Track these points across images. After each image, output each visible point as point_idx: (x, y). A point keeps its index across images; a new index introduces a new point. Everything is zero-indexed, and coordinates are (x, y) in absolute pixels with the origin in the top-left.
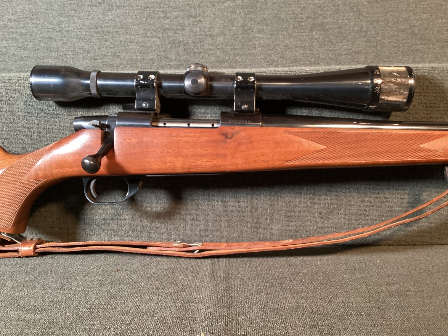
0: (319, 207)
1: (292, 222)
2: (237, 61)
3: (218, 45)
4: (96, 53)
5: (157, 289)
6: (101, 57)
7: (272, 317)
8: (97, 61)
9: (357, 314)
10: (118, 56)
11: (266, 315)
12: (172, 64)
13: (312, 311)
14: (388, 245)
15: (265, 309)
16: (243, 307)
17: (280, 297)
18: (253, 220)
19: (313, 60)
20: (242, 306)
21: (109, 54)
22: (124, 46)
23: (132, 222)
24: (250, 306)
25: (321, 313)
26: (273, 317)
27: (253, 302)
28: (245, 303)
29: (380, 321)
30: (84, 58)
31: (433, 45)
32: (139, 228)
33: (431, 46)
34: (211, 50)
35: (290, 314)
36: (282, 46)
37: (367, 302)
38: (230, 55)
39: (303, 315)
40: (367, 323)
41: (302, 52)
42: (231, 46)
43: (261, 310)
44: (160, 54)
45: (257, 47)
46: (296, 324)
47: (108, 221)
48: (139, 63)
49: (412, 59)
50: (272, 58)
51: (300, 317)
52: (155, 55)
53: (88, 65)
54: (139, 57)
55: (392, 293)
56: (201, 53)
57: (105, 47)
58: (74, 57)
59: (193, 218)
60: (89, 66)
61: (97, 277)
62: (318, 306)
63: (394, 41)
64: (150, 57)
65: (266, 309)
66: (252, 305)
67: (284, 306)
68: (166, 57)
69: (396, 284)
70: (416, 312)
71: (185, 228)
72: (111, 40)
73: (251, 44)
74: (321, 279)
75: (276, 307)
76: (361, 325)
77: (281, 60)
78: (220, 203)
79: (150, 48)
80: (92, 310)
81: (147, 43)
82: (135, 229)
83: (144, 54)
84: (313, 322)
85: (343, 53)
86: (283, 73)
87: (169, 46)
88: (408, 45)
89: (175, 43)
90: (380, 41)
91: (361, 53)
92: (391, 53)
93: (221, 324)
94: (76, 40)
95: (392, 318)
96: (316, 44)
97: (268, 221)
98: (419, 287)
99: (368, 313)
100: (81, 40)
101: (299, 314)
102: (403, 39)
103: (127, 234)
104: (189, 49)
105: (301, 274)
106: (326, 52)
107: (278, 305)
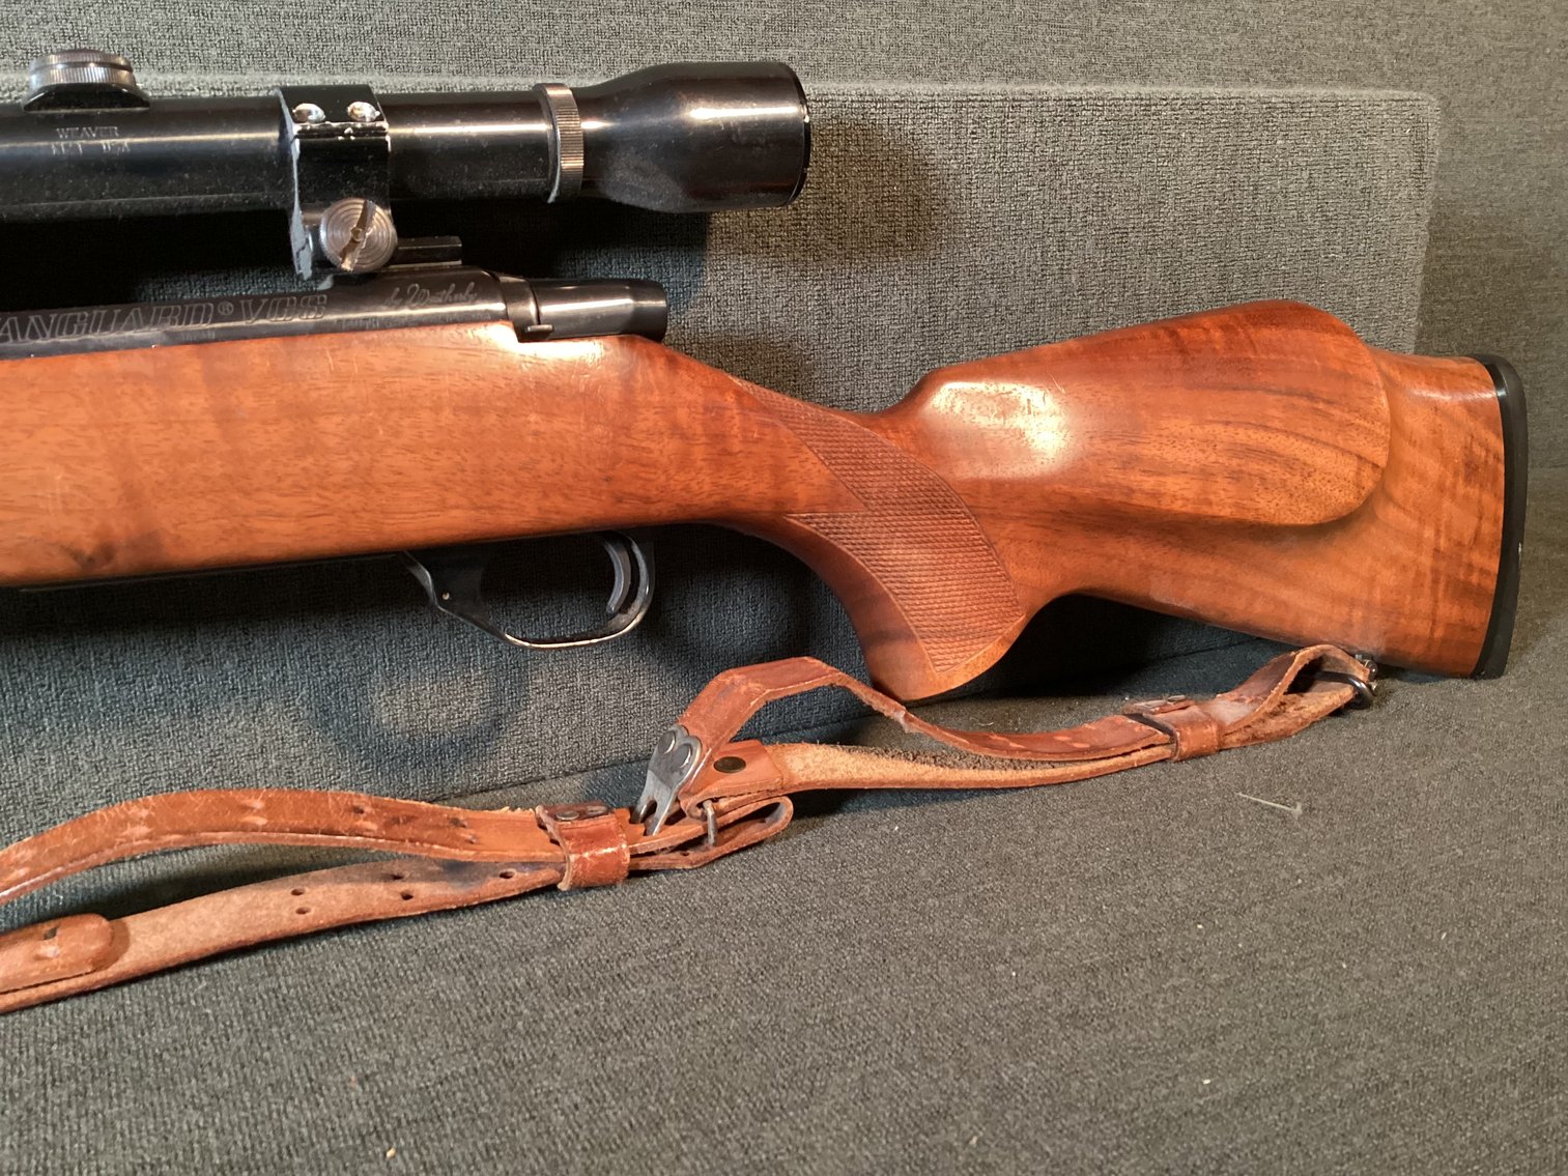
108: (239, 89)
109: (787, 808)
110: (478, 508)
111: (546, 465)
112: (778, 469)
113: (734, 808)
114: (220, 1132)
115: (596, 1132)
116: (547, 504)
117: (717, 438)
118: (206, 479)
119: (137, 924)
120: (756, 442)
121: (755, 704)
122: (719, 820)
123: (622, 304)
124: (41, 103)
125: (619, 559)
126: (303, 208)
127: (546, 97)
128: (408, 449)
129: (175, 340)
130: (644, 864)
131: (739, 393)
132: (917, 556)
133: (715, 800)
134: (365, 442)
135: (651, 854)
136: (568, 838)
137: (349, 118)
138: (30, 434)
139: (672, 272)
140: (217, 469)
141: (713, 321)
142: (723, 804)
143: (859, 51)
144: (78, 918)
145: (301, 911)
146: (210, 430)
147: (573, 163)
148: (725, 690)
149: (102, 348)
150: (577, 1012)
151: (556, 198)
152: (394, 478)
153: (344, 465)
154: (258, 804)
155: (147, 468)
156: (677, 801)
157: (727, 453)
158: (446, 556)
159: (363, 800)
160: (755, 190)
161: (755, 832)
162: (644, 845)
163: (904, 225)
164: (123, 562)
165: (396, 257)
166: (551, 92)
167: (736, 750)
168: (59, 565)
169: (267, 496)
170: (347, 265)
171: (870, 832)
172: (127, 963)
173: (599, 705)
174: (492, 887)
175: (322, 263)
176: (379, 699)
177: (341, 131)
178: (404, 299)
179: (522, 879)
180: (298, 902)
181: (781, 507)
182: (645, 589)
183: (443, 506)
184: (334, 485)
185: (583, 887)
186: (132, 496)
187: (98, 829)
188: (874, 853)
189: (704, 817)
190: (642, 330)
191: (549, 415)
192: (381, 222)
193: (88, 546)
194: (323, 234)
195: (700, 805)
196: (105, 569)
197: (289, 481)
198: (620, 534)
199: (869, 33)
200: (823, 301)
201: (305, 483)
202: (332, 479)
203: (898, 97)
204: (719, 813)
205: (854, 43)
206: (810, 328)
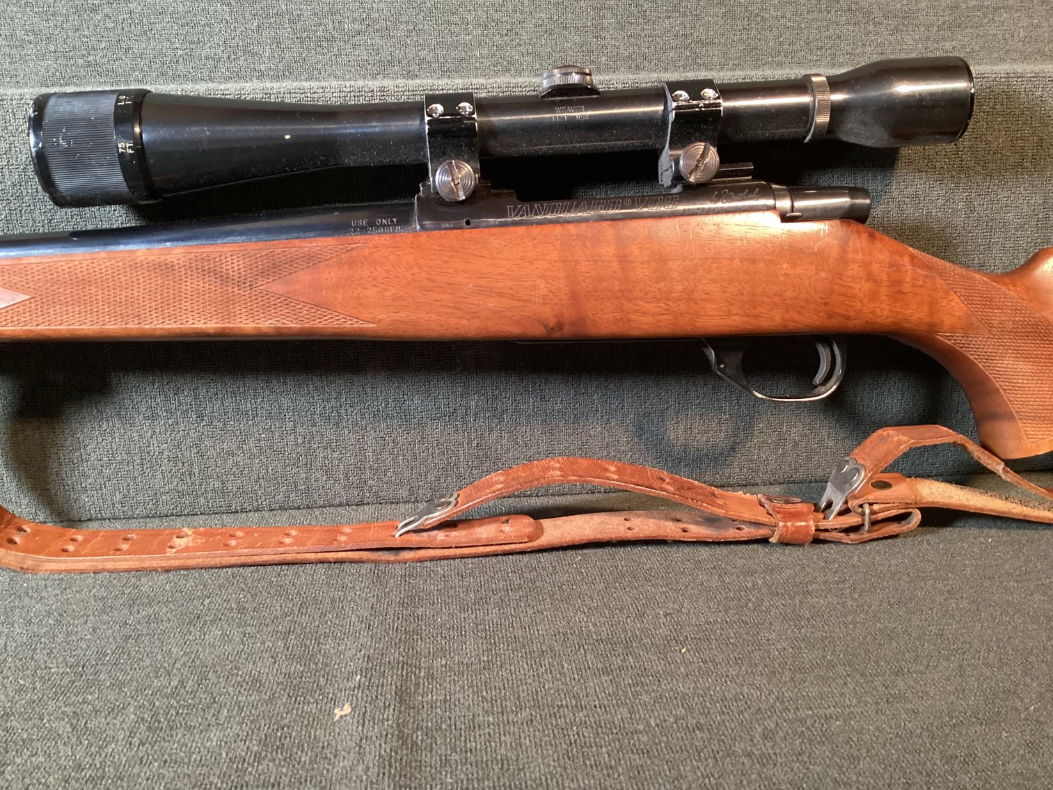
0: (620, 406)
1: (559, 442)
2: (423, 60)
3: (377, 20)
4: (68, 41)
5: (242, 610)
6: (84, 52)
7: (509, 656)
8: (72, 62)
9: (699, 639)
10: (127, 50)
11: (496, 654)
12: (262, 67)
13: (599, 637)
14: (771, 484)
15: (494, 639)
16: (446, 637)
17: (530, 612)
18: (470, 441)
19: (603, 59)
20: (442, 637)
21: (103, 46)
22: (141, 23)
23: (177, 457)
24: (462, 634)
25: (620, 640)
26: (512, 655)
27: (469, 626)
28: (450, 629)
29: (748, 651)
30: (41, 55)
31: (875, 24)
32: (196, 471)
33: (871, 27)
34: (358, 33)
35: (551, 648)
36: (529, 26)
37: (720, 611)
38: (406, 46)
39: (579, 648)
40: (719, 658)
41: (577, 39)
42: (407, 23)
43: (485, 642)
44: (233, 43)
45: (471, 27)
46: (563, 668)
47: (119, 458)
48: (181, 66)
49: (829, 58)
50: (508, 54)
51: (571, 651)
52: (219, 45)
53: (50, 74)
54: (180, 52)
55: (776, 588)
56: (333, 40)
57: (91, 27)
58: (14, 51)
59: (329, 443)
60: (54, 74)
61: (94, 590)
62: (612, 625)
63: (788, 15)
64: (208, 51)
65: (497, 640)
66: (465, 632)
67: (538, 631)
68: (248, 52)
69: (787, 568)
70: (826, 628)
71: (309, 466)
72: (107, 10)
73: (456, 19)
74: (622, 567)
75: (519, 632)
76: (705, 662)
77: (529, 59)
78: (391, 404)
79: (208, 29)
80: (80, 669)
81: (199, 17)
82: (187, 473)
83: (192, 42)
84: (601, 662)
85: (673, 44)
86: (528, 89)
87: (255, 24)
88: (819, 23)
89: (268, 16)
90: (757, 15)
91: (712, 43)
92: (781, 44)
93: (391, 681)
94: (15, 9)
95: (773, 644)
96: (609, 21)
97: (505, 442)
98: (835, 572)
99: (721, 634)
100: (28, 9)
101: (571, 646)
102: (808, 12)
103: (167, 488)
104: (305, 30)
105: (580, 558)
106: (632, 40)
107: (525, 628)
108: (637, 83)
109: (917, 517)
110: (748, 316)
111: (789, 293)
112: (933, 305)
113: (883, 511)
114: (595, 625)
115: (797, 663)
116: (787, 316)
117: (896, 283)
118: (611, 291)
119: (546, 523)
120: (921, 286)
121: (903, 448)
122: (874, 516)
123: (843, 201)
124: (550, 94)
125: (824, 353)
126: (671, 148)
127: (811, 82)
128: (714, 281)
129: (602, 219)
130: (823, 536)
131: (912, 257)
132: (1022, 366)
133: (871, 504)
134: (692, 276)
135: (826, 530)
136: (779, 513)
137: (701, 98)
138: (532, 264)
139: (871, 181)
140: (616, 286)
141: (894, 213)
142: (876, 507)
143: (1003, 42)
144: (519, 516)
145: (629, 529)
146: (615, 265)
147: (823, 119)
148: (882, 439)
149: (567, 222)
150: (783, 604)
151: (810, 140)
152: (704, 296)
153: (680, 288)
154: (613, 469)
155: (583, 284)
156: (846, 502)
157: (901, 292)
158: (724, 342)
159: (665, 474)
160: (934, 134)
161: (894, 528)
162: (824, 524)
163: (1030, 155)
164: (567, 332)
165: (719, 174)
166: (814, 79)
167: (885, 477)
168: (537, 331)
169: (640, 303)
170: (692, 179)
171: (972, 540)
172: (543, 541)
173: (796, 445)
174: (731, 534)
175: (678, 178)
176: (670, 424)
177: (697, 106)
178: (719, 198)
179: (748, 532)
180: (628, 524)
181: (933, 328)
182: (839, 371)
183: (729, 314)
184: (674, 298)
185: (784, 543)
186: (574, 296)
187: (535, 470)
188: (974, 552)
189: (863, 514)
190: (855, 217)
191: (794, 265)
192: (713, 157)
193: (552, 322)
194: (681, 162)
195: (861, 506)
196: (557, 335)
197: (651, 295)
198: (827, 338)
199: (1011, 30)
200: (968, 202)
201: (658, 297)
202: (673, 295)
203: (1033, 75)
204: (873, 513)
205: (1000, 37)
206: (958, 220)
